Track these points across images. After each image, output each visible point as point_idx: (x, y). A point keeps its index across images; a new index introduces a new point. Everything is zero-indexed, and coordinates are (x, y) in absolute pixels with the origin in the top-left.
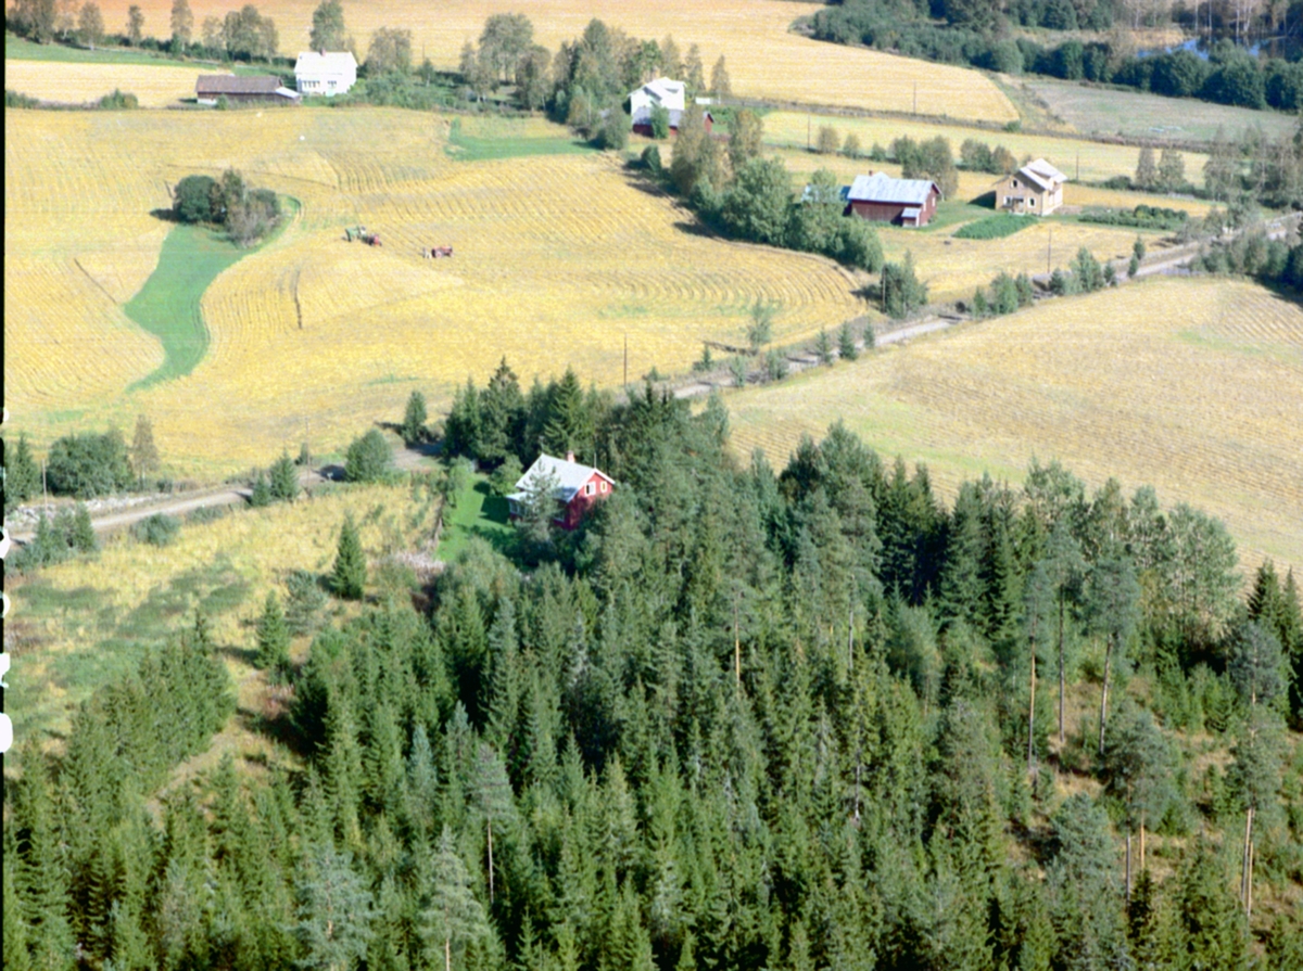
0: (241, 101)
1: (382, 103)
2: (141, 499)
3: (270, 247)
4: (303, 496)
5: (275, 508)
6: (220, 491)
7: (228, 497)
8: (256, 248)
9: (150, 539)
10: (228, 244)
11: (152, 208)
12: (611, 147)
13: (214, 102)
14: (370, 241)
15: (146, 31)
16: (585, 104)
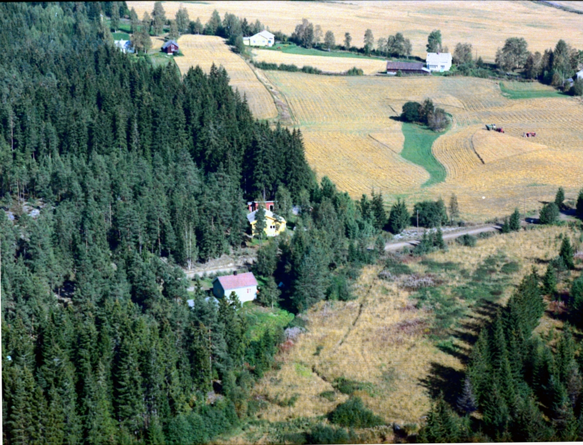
0: (407, 73)
1: (467, 75)
2: (453, 229)
3: (449, 132)
4: (522, 229)
5: (513, 234)
6: (485, 227)
7: (490, 228)
8: (443, 133)
9: (466, 244)
10: (429, 131)
11: (389, 116)
12: (577, 95)
13: (395, 73)
14: (499, 130)
15: (352, 44)
16: (560, 77)
